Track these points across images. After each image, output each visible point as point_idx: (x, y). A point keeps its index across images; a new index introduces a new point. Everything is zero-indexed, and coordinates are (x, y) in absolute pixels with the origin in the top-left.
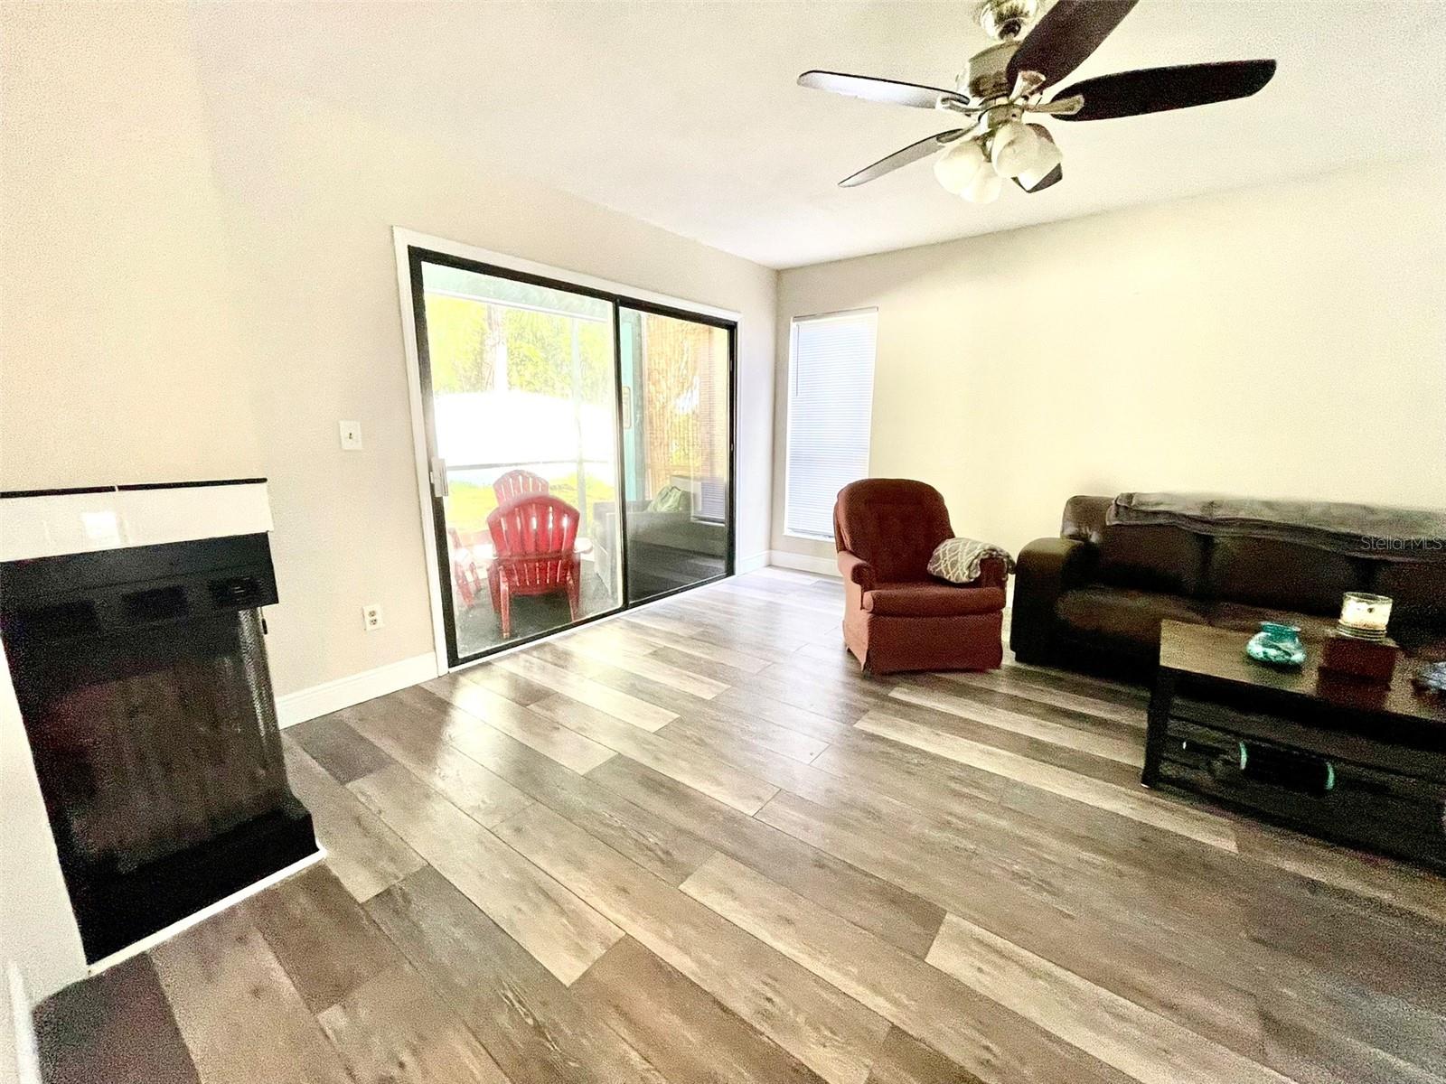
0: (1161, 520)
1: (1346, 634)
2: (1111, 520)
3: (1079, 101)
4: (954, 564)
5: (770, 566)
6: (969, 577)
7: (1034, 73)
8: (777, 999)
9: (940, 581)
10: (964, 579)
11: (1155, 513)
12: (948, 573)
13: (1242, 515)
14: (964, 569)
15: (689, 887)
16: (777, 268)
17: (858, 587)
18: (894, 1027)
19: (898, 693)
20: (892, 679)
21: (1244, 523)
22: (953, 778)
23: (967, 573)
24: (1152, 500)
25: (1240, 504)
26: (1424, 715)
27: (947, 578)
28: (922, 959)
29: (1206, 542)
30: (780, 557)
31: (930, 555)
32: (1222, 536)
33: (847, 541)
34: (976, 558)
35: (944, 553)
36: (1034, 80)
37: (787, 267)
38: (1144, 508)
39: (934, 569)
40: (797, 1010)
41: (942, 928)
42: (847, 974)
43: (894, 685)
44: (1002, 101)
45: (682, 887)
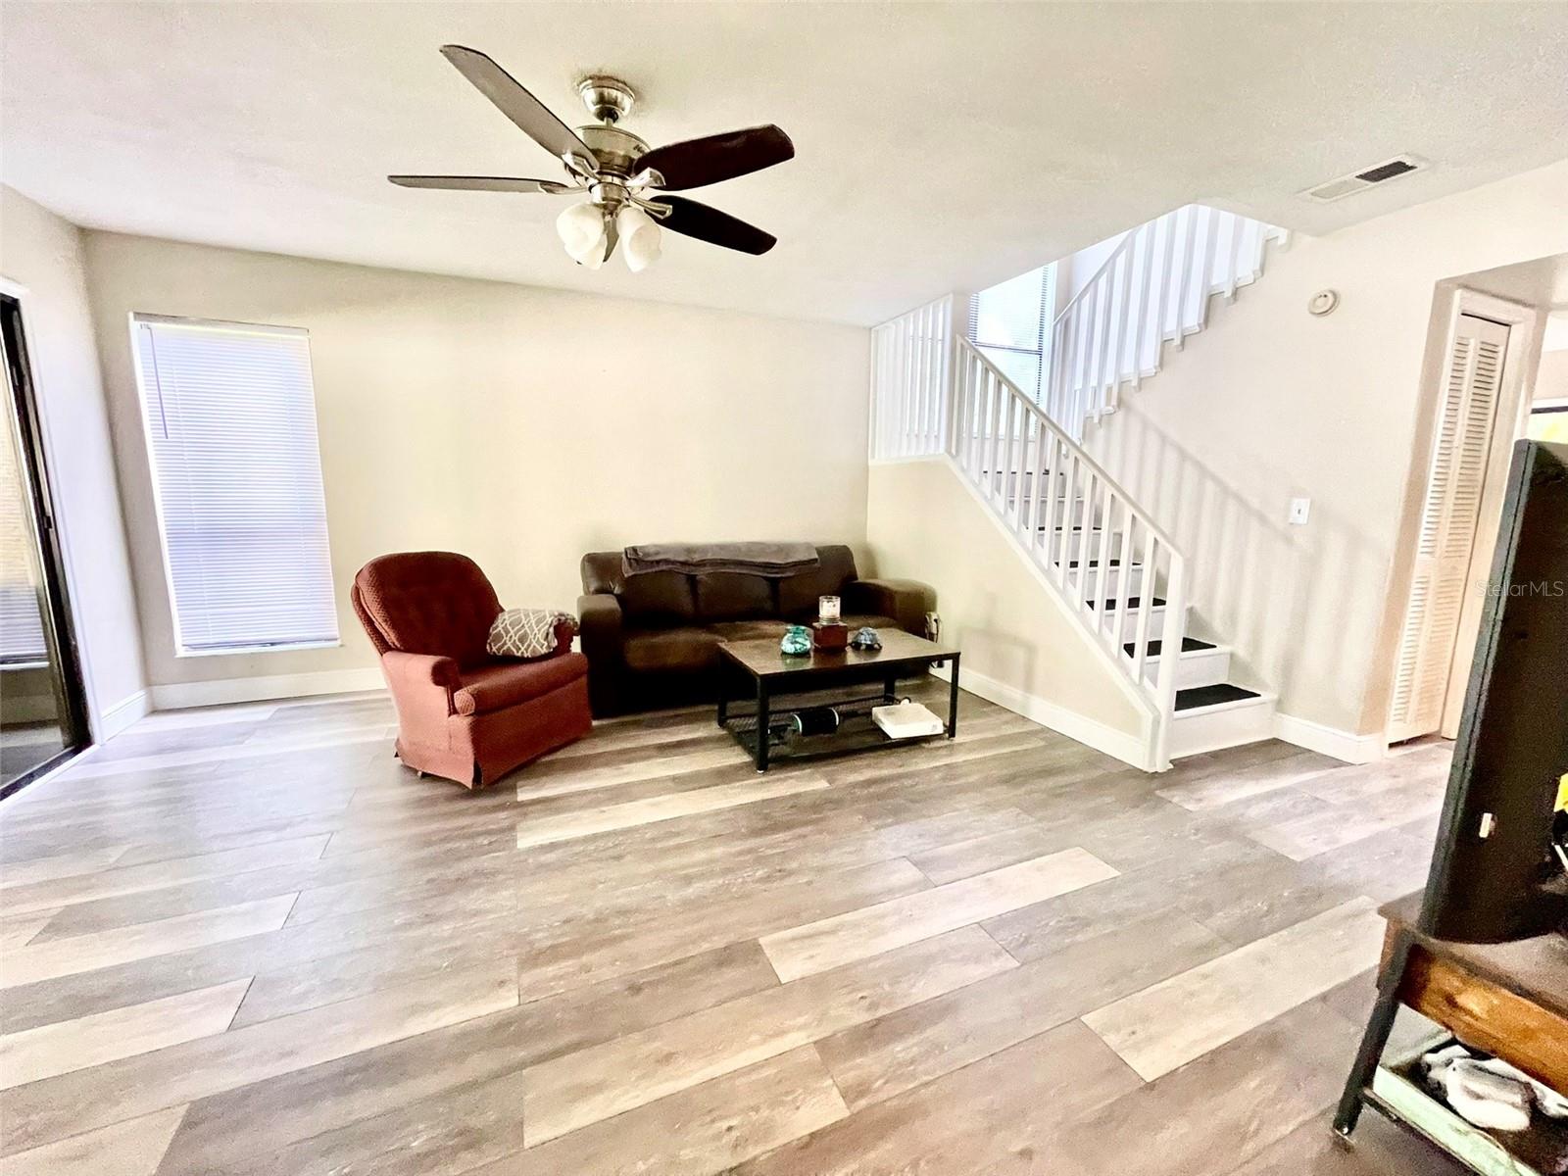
0: (664, 567)
1: (825, 623)
2: (628, 572)
3: (669, 210)
4: (522, 640)
5: (155, 711)
6: (549, 647)
7: (658, 173)
8: (733, 1122)
9: (510, 660)
10: (544, 651)
11: (658, 562)
12: (519, 649)
13: (709, 556)
14: (542, 641)
15: (533, 1136)
16: (84, 225)
17: (441, 690)
18: (815, 1043)
19: (525, 794)
20: (509, 782)
21: (714, 563)
22: (653, 840)
23: (546, 644)
24: (652, 550)
25: (704, 549)
26: (863, 662)
27: (519, 654)
28: (781, 984)
29: (692, 580)
30: (174, 694)
31: (487, 635)
32: (701, 574)
33: (391, 637)
34: (550, 626)
35: (505, 628)
36: (656, 179)
37: (109, 229)
38: (650, 559)
39: (498, 650)
40: (756, 1109)
41: (768, 952)
42: (753, 1045)
43: (513, 789)
44: (617, 181)
45: (527, 1144)
